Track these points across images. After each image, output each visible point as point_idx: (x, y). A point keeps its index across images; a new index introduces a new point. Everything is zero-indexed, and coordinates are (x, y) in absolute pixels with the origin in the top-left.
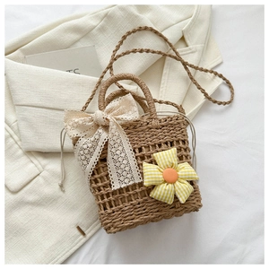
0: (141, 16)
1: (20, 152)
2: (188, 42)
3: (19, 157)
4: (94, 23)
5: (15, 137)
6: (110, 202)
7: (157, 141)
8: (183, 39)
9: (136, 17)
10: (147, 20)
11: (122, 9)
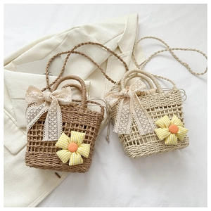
0: (90, 35)
1: (17, 128)
2: (121, 50)
3: (16, 132)
4: (59, 41)
5: (13, 119)
6: (33, 148)
7: (76, 122)
8: (118, 48)
9: (86, 36)
10: (93, 38)
11: (77, 31)
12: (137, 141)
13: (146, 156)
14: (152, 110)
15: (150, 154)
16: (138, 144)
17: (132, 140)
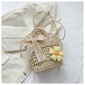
0: (36, 8)
1: (3, 53)
8: (49, 13)
11: (29, 6)
12: (38, 64)
13: (42, 71)
14: (46, 47)
15: (44, 70)
16: (39, 65)
17: (35, 63)
